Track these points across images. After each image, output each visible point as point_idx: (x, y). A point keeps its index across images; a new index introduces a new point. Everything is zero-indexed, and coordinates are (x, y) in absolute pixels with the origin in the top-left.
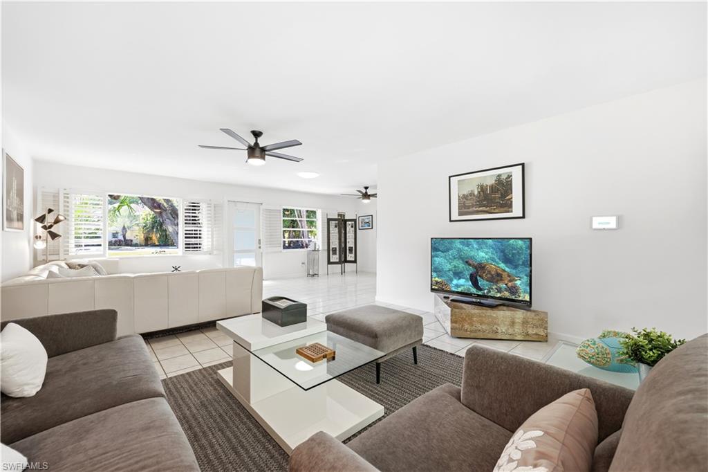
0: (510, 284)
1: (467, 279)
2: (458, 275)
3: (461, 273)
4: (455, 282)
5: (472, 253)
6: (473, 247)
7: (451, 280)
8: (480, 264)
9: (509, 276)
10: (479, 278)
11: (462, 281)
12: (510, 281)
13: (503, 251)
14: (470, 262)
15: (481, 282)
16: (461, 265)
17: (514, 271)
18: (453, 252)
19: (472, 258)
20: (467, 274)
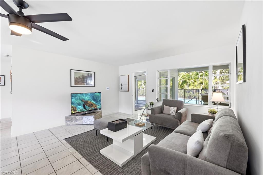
0: (95, 108)
1: (82, 106)
2: (79, 104)
3: (80, 104)
4: (78, 107)
5: (84, 98)
6: (84, 95)
7: (77, 106)
8: (86, 101)
9: (95, 105)
10: (85, 106)
11: (80, 107)
12: (95, 106)
13: (93, 97)
14: (83, 100)
15: (86, 107)
16: (80, 102)
17: (97, 103)
18: (78, 97)
19: (84, 99)
20: (82, 104)
